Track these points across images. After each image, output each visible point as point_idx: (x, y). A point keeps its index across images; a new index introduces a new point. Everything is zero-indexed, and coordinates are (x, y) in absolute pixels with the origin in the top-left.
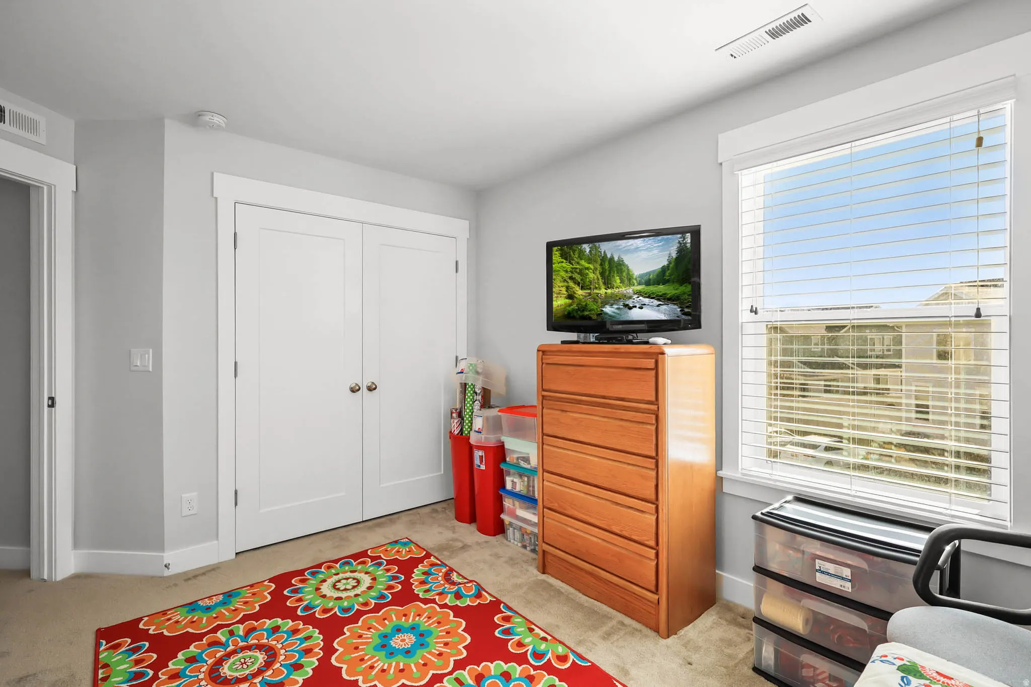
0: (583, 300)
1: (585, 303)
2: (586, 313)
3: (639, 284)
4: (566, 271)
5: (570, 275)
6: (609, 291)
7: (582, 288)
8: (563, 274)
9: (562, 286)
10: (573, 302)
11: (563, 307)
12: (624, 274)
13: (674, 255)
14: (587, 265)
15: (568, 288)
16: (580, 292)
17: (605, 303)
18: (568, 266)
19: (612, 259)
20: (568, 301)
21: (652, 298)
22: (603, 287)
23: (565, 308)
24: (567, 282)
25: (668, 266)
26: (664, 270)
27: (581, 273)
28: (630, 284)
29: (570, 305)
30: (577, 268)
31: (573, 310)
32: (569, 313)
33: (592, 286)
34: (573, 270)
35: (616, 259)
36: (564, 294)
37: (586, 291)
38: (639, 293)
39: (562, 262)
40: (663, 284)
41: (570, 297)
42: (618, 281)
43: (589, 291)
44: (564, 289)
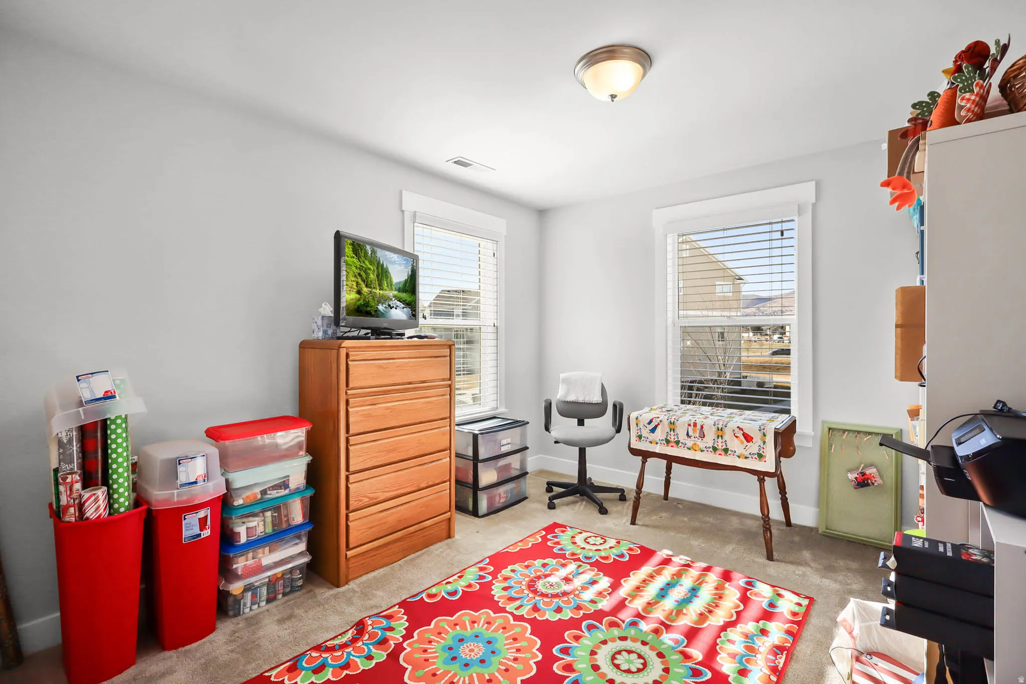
0: (367, 297)
1: (367, 300)
2: (369, 309)
3: (396, 290)
4: (357, 268)
5: (359, 271)
6: (381, 292)
7: (366, 286)
8: (354, 269)
9: (354, 281)
10: (361, 297)
11: (354, 301)
12: (389, 280)
13: (410, 273)
14: (370, 266)
15: (357, 283)
16: (365, 290)
17: (379, 302)
18: (358, 264)
19: (383, 265)
20: (358, 296)
21: (401, 302)
22: (378, 288)
23: (355, 302)
24: (357, 278)
25: (408, 279)
26: (406, 281)
27: (365, 272)
28: (392, 289)
29: (359, 300)
30: (363, 267)
31: (361, 305)
32: (358, 307)
33: (372, 286)
34: (361, 268)
35: (385, 266)
36: (354, 289)
37: (368, 289)
38: (395, 296)
39: (354, 257)
40: (405, 293)
41: (359, 292)
42: (386, 285)
43: (370, 290)
44: (354, 284)
